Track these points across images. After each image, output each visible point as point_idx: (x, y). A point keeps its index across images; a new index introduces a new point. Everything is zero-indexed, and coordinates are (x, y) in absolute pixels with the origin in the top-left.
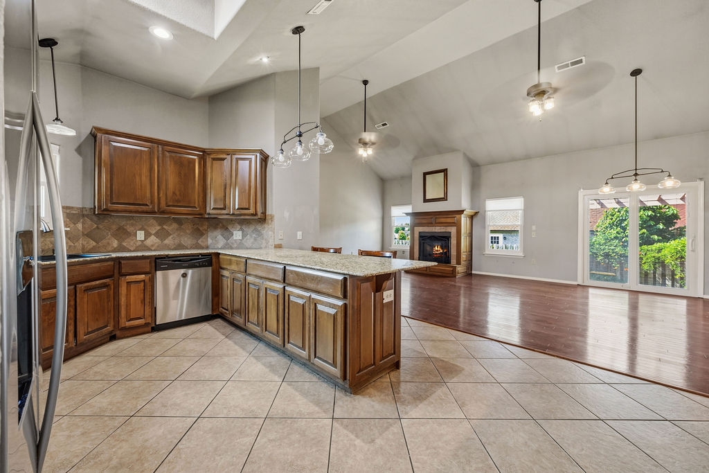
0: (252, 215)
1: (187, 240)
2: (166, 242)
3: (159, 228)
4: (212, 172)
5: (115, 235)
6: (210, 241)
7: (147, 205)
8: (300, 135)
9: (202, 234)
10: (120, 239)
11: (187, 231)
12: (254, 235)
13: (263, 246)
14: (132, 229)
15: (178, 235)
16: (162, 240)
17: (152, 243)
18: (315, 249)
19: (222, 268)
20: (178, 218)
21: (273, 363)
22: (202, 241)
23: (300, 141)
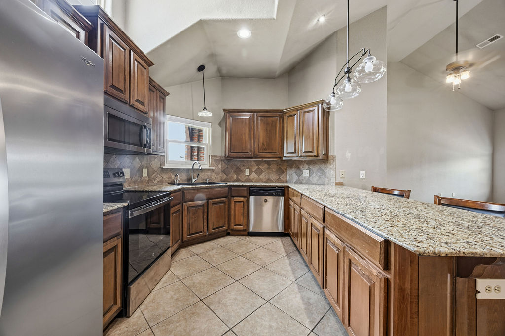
0: (315, 156)
1: (274, 176)
2: (261, 177)
3: (257, 167)
4: (287, 126)
5: (235, 172)
6: (288, 177)
7: (248, 153)
8: (349, 72)
9: (283, 172)
10: (238, 175)
11: (273, 170)
12: (319, 174)
13: (326, 182)
14: (243, 168)
15: (268, 173)
16: (259, 176)
17: (253, 177)
18: (375, 190)
19: (290, 199)
20: (268, 161)
21: (311, 301)
22: (283, 177)
23: (349, 77)
